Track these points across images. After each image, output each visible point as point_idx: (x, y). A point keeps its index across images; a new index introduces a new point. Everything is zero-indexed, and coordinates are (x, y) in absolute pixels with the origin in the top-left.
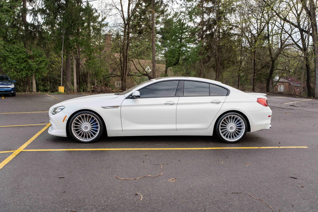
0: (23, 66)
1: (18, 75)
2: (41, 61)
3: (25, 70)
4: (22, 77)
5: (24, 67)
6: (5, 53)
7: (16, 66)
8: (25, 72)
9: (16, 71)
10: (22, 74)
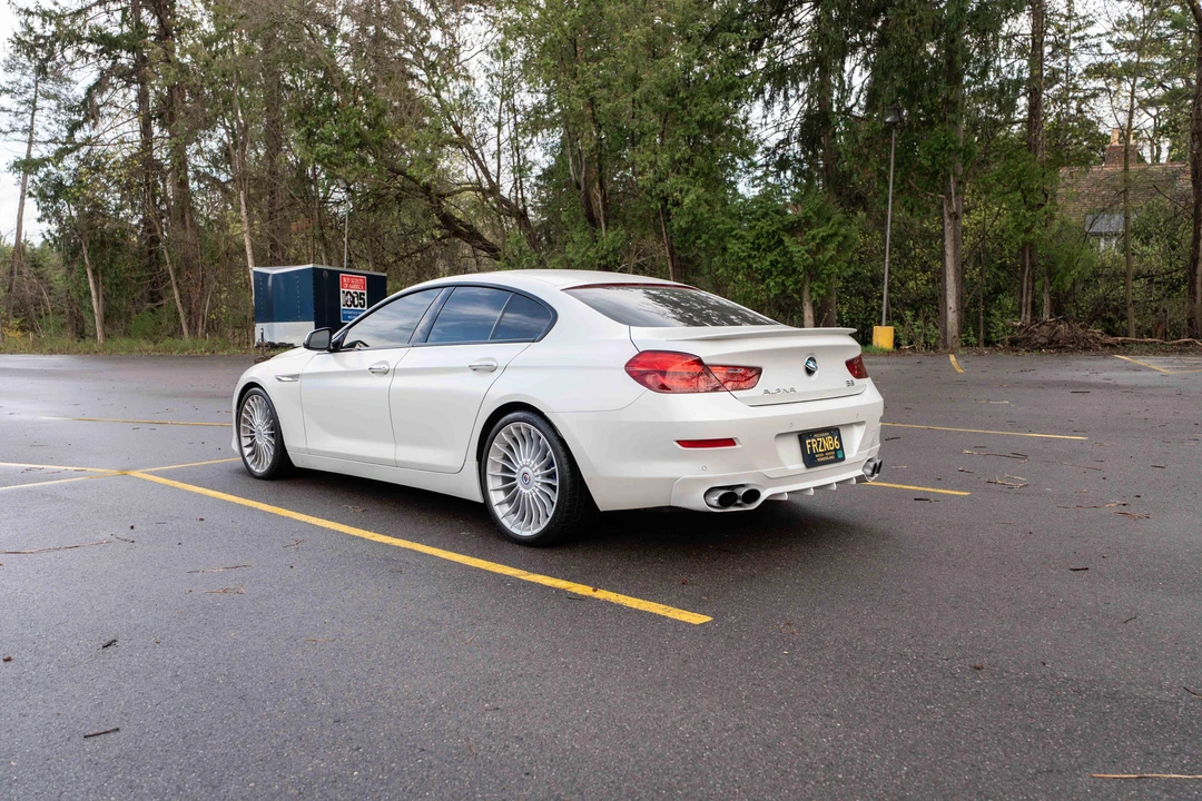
0: (771, 261)
1: (757, 292)
2: (823, 238)
3: (775, 273)
4: (768, 296)
5: (774, 263)
6: (723, 222)
7: (751, 261)
8: (777, 279)
9: (753, 279)
10: (768, 288)
